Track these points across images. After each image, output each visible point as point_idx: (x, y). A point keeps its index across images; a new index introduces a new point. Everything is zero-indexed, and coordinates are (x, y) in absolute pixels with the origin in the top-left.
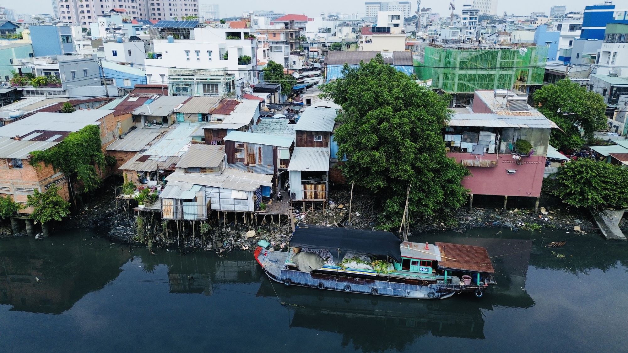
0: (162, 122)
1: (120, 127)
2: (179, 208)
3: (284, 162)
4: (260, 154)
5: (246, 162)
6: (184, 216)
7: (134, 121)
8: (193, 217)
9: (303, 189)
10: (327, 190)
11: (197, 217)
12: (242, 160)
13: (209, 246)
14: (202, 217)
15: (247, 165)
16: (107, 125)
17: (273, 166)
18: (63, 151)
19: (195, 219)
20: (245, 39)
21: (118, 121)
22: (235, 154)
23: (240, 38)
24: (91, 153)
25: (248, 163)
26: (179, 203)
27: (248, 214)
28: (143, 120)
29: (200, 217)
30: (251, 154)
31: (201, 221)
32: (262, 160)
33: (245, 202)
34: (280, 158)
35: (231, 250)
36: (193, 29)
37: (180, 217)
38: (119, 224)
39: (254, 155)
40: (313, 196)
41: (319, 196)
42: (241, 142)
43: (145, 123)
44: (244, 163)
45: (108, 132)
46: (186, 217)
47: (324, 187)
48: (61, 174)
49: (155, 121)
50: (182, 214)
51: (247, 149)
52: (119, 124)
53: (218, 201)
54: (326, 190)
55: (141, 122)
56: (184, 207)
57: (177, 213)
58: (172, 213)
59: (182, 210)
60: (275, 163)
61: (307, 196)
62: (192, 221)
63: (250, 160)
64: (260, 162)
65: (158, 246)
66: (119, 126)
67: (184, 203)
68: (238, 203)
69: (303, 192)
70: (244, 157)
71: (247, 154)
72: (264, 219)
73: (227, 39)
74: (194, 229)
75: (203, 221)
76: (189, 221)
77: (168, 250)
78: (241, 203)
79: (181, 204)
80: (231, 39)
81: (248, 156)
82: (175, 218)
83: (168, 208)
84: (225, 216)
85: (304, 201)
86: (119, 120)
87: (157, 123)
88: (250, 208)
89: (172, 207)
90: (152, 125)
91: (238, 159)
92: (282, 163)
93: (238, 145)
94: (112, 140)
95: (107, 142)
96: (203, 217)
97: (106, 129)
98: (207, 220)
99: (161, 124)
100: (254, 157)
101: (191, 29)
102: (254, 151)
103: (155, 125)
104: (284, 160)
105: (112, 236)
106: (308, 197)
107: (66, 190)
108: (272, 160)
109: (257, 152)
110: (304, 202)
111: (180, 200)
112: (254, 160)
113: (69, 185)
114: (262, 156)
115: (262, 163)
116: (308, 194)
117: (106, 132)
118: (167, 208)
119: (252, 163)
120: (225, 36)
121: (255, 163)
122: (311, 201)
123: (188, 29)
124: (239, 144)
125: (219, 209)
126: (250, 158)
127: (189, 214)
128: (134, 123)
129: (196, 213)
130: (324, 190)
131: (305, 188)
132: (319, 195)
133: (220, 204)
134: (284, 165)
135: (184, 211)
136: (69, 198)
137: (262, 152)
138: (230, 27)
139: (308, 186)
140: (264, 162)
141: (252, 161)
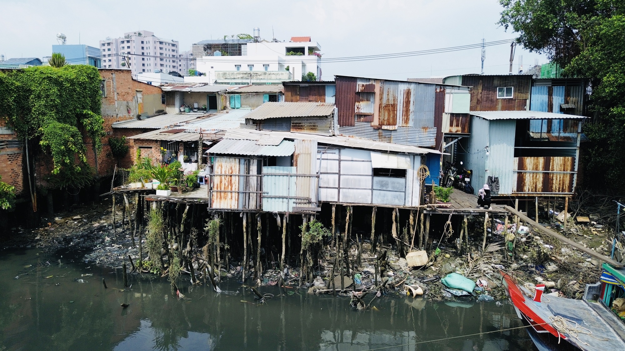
0: (207, 107)
1: (140, 101)
2: (253, 181)
3: (458, 121)
4: (407, 103)
5: (376, 122)
6: (264, 201)
7: (163, 103)
8: (285, 205)
9: (516, 168)
10: (576, 169)
11: (295, 205)
12: (367, 117)
13: (319, 283)
14: (306, 206)
15: (379, 128)
16: (118, 88)
17: (434, 130)
18: (18, 84)
19: (291, 210)
20: (309, 54)
21: (138, 90)
22: (357, 104)
23: (304, 54)
24: (78, 110)
25: (381, 124)
26: (254, 169)
27: (404, 213)
28: (177, 102)
29: (302, 206)
30: (387, 106)
31: (306, 215)
32: (411, 116)
33: (398, 183)
34: (450, 112)
35: (379, 294)
36: (246, 44)
37: (252, 206)
38: (113, 242)
39: (394, 106)
40: (540, 185)
41: (556, 184)
42: (369, 79)
43: (181, 106)
44: (373, 124)
45: (118, 99)
46: (269, 206)
47: (569, 163)
48: (9, 132)
49: (196, 105)
50: (260, 197)
51: (381, 94)
52: (139, 95)
53: (334, 180)
54: (573, 169)
55: (174, 105)
56: (265, 179)
57: (247, 194)
58: (235, 195)
59: (260, 186)
60: (438, 123)
61: (524, 185)
62: (282, 215)
63: (386, 118)
64: (407, 121)
65: (194, 281)
66: (139, 99)
67: (266, 170)
68: (382, 186)
69: (516, 176)
70: (372, 112)
71: (380, 105)
72: (449, 222)
73: (286, 55)
74: (283, 236)
75: (308, 216)
76: (276, 214)
77: (218, 290)
78: (390, 185)
79: (259, 171)
80: (292, 54)
81: (382, 110)
82: (241, 208)
83: (225, 181)
84: (348, 218)
85: (518, 197)
86: (141, 90)
87: (199, 109)
88: (409, 199)
89: (235, 180)
90: (191, 111)
91: (360, 116)
92: (454, 123)
93: (363, 85)
94: (125, 117)
95: (115, 115)
96: (310, 206)
97: (116, 94)
98: (318, 212)
99: (205, 109)
100: (394, 111)
101: (243, 44)
102: (394, 97)
103: (196, 110)
104: (458, 115)
105: (92, 262)
106: (526, 188)
107: (16, 169)
108: (431, 116)
109: (401, 99)
110: (517, 200)
111: (255, 161)
112: (394, 116)
113: (24, 161)
114: (412, 107)
115: (411, 123)
116: (528, 179)
117: (116, 98)
118: (223, 183)
119: (389, 125)
120: (284, 51)
121: (394, 124)
122: (534, 197)
123: (240, 45)
124: (365, 84)
125: (336, 200)
126: (387, 114)
127: (275, 198)
128: (164, 106)
129: (293, 195)
130: (569, 168)
131: (521, 166)
132: (554, 182)
133: (339, 188)
134: (457, 126)
135: (265, 189)
136: (22, 188)
137: (412, 99)
138: (292, 41)
139: (529, 161)
140: (415, 120)
141: (388, 119)
